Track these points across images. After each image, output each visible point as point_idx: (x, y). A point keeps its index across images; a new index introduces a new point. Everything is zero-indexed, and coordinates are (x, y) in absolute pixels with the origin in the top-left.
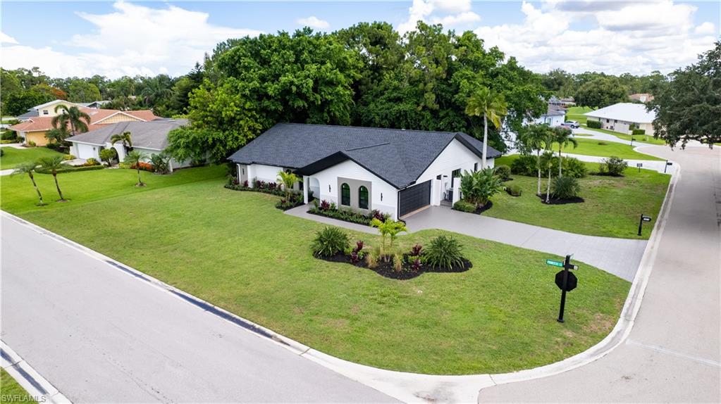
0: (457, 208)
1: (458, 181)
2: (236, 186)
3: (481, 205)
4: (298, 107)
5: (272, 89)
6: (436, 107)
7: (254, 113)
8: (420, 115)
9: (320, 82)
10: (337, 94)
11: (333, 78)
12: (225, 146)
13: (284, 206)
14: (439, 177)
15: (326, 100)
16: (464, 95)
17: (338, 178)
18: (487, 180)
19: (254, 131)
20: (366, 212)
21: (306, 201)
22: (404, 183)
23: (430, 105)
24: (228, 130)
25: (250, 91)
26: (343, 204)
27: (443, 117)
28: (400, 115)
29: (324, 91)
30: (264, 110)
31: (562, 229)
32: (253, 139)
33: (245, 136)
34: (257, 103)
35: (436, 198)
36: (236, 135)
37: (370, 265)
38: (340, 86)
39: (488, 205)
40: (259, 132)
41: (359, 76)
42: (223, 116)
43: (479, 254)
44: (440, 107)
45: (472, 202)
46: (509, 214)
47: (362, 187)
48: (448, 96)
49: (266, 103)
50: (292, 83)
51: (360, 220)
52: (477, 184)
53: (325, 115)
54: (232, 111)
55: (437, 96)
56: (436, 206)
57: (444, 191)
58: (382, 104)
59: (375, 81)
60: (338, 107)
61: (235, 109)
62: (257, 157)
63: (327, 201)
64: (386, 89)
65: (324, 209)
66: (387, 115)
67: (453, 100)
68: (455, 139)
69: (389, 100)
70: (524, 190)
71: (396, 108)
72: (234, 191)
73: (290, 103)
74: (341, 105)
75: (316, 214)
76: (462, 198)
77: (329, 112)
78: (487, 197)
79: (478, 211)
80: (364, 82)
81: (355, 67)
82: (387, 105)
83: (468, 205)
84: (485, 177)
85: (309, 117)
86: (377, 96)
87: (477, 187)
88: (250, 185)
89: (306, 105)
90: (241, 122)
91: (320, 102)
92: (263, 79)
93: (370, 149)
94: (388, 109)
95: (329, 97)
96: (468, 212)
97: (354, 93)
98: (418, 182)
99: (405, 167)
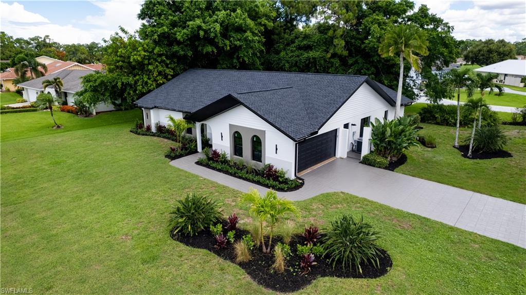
0: (367, 162)
1: (368, 131)
2: (139, 130)
3: (395, 159)
4: (207, 53)
5: (180, 34)
6: (345, 53)
7: (164, 58)
8: (329, 62)
9: (230, 28)
10: (246, 40)
11: (241, 24)
12: (135, 91)
13: (173, 155)
14: (346, 126)
15: (236, 45)
16: (374, 40)
17: (230, 125)
18: (403, 131)
19: (165, 76)
20: (259, 166)
21: (199, 149)
22: (305, 133)
23: (339, 52)
24: (139, 75)
25: (158, 36)
26: (235, 154)
27: (352, 65)
28: (309, 63)
29: (234, 37)
30: (174, 56)
31: (503, 196)
32: (164, 83)
33: (155, 80)
34: (167, 49)
35: (342, 148)
36: (145, 80)
37: (240, 258)
38: (248, 32)
39: (402, 160)
40: (170, 77)
41: (270, 25)
42: (131, 60)
43: (400, 240)
44: (349, 53)
45: (384, 156)
46: (429, 172)
47: (255, 136)
48: (358, 43)
49: (176, 48)
50: (199, 28)
51: (250, 176)
52: (391, 135)
53: (235, 61)
54: (140, 55)
55: (347, 43)
56: (342, 159)
57: (351, 141)
58: (292, 51)
59: (287, 31)
60: (247, 53)
61: (143, 53)
62: (160, 101)
63: (218, 151)
64: (296, 37)
65: (214, 161)
66: (297, 62)
67: (363, 46)
68: (365, 83)
69: (300, 48)
70: (438, 140)
71: (306, 55)
72: (136, 135)
73: (200, 48)
74: (250, 52)
75: (204, 166)
76: (373, 150)
77: (238, 58)
78: (401, 149)
79: (392, 167)
80: (277, 31)
81: (267, 17)
82: (297, 53)
83: (379, 159)
84: (401, 127)
85: (220, 64)
86: (288, 45)
87: (391, 139)
88: (154, 130)
89: (215, 51)
90: (150, 67)
91: (228, 48)
92: (174, 25)
93: (268, 92)
94: (298, 56)
95: (238, 43)
96: (380, 167)
97: (264, 40)
98: (321, 132)
99: (307, 113)
